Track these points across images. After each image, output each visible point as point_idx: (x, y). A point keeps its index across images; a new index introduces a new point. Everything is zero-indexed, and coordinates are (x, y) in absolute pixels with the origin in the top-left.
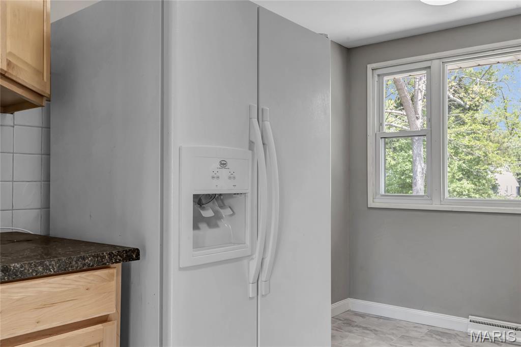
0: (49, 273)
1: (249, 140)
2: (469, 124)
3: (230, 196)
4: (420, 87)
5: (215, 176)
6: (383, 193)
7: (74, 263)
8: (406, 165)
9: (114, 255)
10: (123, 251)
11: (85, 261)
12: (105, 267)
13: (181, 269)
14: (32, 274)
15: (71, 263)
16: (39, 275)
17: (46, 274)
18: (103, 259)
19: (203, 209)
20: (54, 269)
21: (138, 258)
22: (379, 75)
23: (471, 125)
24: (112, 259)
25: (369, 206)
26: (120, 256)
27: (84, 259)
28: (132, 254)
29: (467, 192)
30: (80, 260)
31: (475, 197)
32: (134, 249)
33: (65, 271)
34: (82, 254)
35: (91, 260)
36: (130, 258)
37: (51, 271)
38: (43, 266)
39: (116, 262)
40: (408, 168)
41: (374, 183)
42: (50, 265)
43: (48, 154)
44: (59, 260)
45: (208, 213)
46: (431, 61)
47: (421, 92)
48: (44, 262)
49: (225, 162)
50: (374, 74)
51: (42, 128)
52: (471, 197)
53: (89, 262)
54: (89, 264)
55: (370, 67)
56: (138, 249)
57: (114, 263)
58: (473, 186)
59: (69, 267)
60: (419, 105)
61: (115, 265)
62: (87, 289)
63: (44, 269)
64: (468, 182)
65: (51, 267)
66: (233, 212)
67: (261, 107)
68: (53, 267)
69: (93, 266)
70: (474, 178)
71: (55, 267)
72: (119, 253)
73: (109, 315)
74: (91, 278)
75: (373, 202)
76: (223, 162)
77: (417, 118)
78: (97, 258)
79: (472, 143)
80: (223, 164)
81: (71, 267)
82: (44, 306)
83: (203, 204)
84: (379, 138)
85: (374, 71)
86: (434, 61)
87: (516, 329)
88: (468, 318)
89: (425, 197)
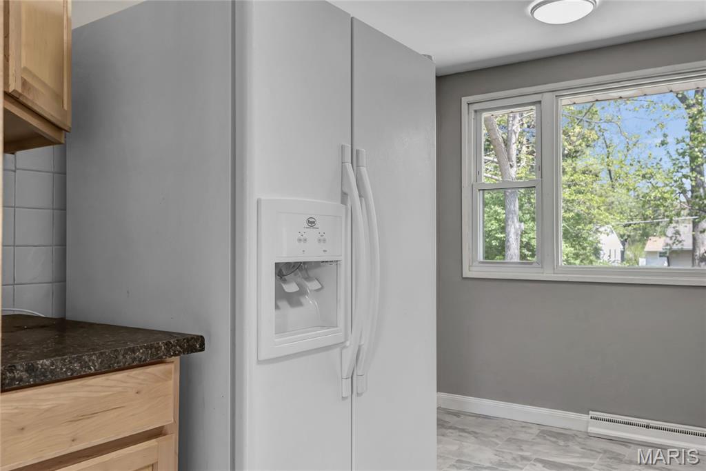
0: (89, 372)
1: (342, 191)
2: (570, 173)
3: (318, 264)
4: (514, 128)
5: (302, 238)
6: (482, 260)
7: (121, 357)
8: (492, 224)
9: (172, 346)
10: (184, 339)
11: (135, 354)
12: (160, 361)
13: (259, 362)
14: (66, 374)
15: (117, 357)
16: (75, 375)
17: (84, 373)
18: (159, 350)
19: (285, 281)
20: (95, 366)
21: (202, 349)
22: (476, 111)
23: (572, 175)
24: (169, 351)
25: (464, 276)
26: (180, 347)
27: (133, 351)
28: (194, 344)
29: (566, 257)
30: (129, 353)
31: (575, 264)
32: (198, 336)
33: (109, 368)
34: (132, 345)
35: (143, 352)
36: (192, 349)
37: (91, 369)
38: (80, 363)
39: (175, 355)
40: (494, 227)
41: (471, 247)
42: (90, 361)
43: (63, 208)
44: (101, 354)
45: (291, 288)
46: (541, 95)
47: (515, 133)
48: (81, 357)
49: (313, 220)
50: (470, 109)
51: (53, 173)
52: (570, 264)
53: (140, 356)
54: (141, 358)
55: (465, 100)
56: (202, 336)
57: (172, 356)
58: (572, 249)
59: (115, 363)
60: (514, 149)
61: (173, 358)
62: (137, 393)
63: (81, 367)
64: (567, 245)
65: (91, 364)
66: (321, 285)
67: (355, 148)
68: (93, 363)
69: (145, 360)
70: (574, 240)
71: (96, 364)
72: (179, 343)
73: (163, 427)
74: (141, 377)
75: (470, 270)
76: (311, 220)
77: (511, 166)
78: (151, 349)
79: (573, 197)
80: (311, 223)
81: (118, 363)
82: (82, 417)
83: (284, 276)
84: (476, 190)
85: (470, 105)
86: (545, 95)
87: (647, 427)
88: (588, 414)
89: (534, 265)
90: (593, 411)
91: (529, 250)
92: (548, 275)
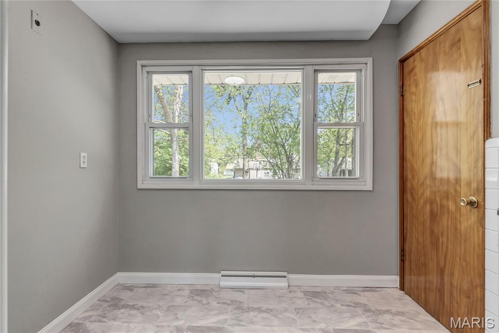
6: (152, 176)
22: (148, 72)
25: (138, 188)
46: (192, 67)
50: (143, 70)
55: (139, 63)
75: (143, 183)
84: (147, 127)
85: (143, 67)
86: (195, 67)
87: (254, 276)
88: (220, 273)
89: (187, 179)
90: (222, 271)
91: (183, 168)
92: (196, 185)
